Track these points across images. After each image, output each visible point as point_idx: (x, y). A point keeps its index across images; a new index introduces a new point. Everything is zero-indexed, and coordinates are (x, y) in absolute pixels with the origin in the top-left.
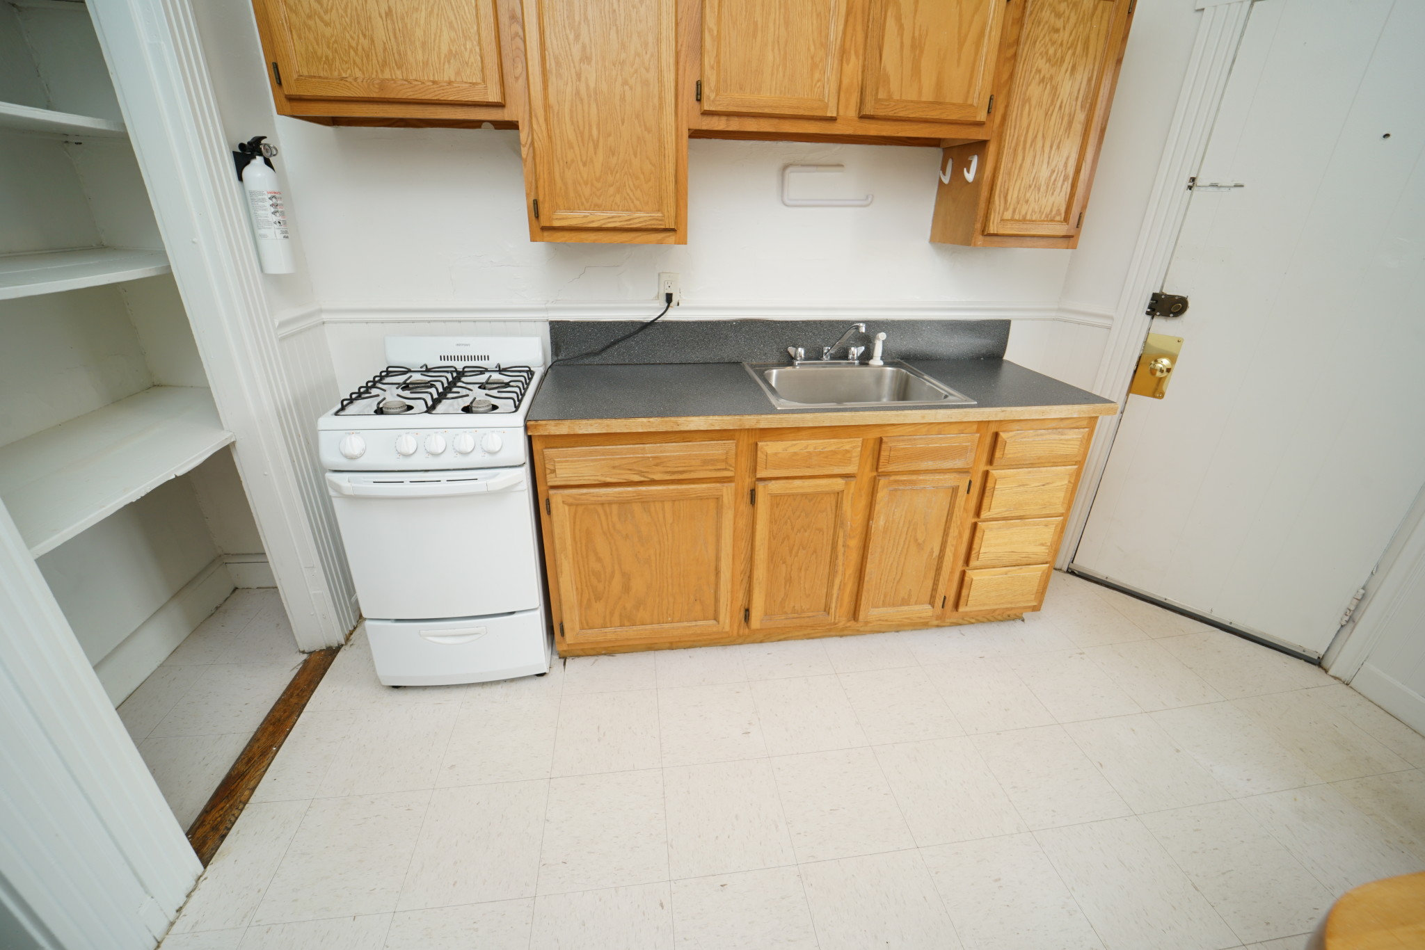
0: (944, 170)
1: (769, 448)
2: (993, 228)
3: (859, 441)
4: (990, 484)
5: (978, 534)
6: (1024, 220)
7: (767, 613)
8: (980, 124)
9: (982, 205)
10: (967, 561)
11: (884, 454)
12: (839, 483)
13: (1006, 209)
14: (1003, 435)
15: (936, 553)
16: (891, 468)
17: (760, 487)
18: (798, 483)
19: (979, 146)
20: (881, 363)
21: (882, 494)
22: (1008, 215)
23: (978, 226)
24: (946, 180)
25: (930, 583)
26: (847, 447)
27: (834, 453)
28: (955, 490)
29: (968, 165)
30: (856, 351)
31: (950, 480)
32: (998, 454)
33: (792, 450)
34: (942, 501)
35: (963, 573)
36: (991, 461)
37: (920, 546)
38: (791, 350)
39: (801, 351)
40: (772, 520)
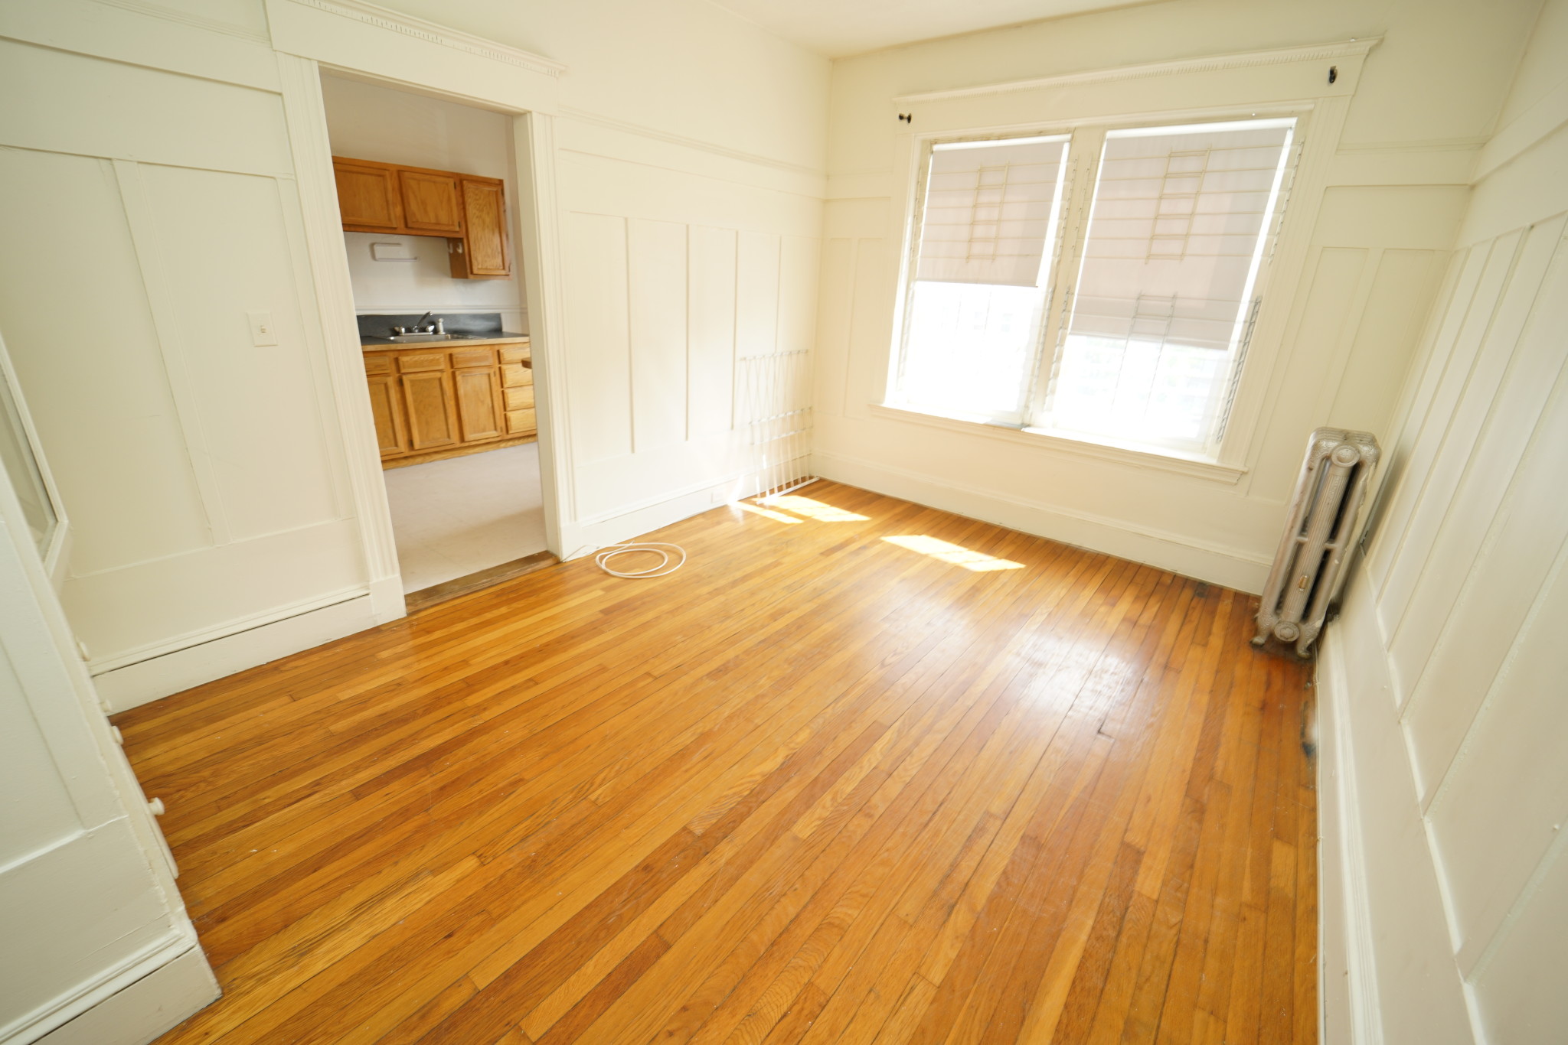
0: (449, 247)
1: (404, 359)
2: (475, 271)
3: (442, 355)
4: (503, 372)
5: (506, 395)
6: (486, 269)
7: (422, 441)
8: (457, 232)
9: (468, 263)
10: (505, 410)
11: (454, 360)
12: (438, 375)
13: (478, 265)
14: (501, 351)
15: (490, 405)
16: (459, 366)
17: (405, 378)
18: (420, 375)
19: (461, 240)
20: (444, 333)
21: (459, 378)
22: (480, 267)
23: (469, 271)
24: (451, 251)
25: (492, 420)
26: (438, 357)
27: (433, 360)
28: (489, 375)
29: (458, 246)
30: (431, 328)
31: (486, 371)
32: (502, 359)
33: (414, 359)
34: (485, 380)
35: (505, 415)
36: (500, 363)
37: (483, 402)
38: (397, 329)
39: (403, 330)
40: (413, 393)
